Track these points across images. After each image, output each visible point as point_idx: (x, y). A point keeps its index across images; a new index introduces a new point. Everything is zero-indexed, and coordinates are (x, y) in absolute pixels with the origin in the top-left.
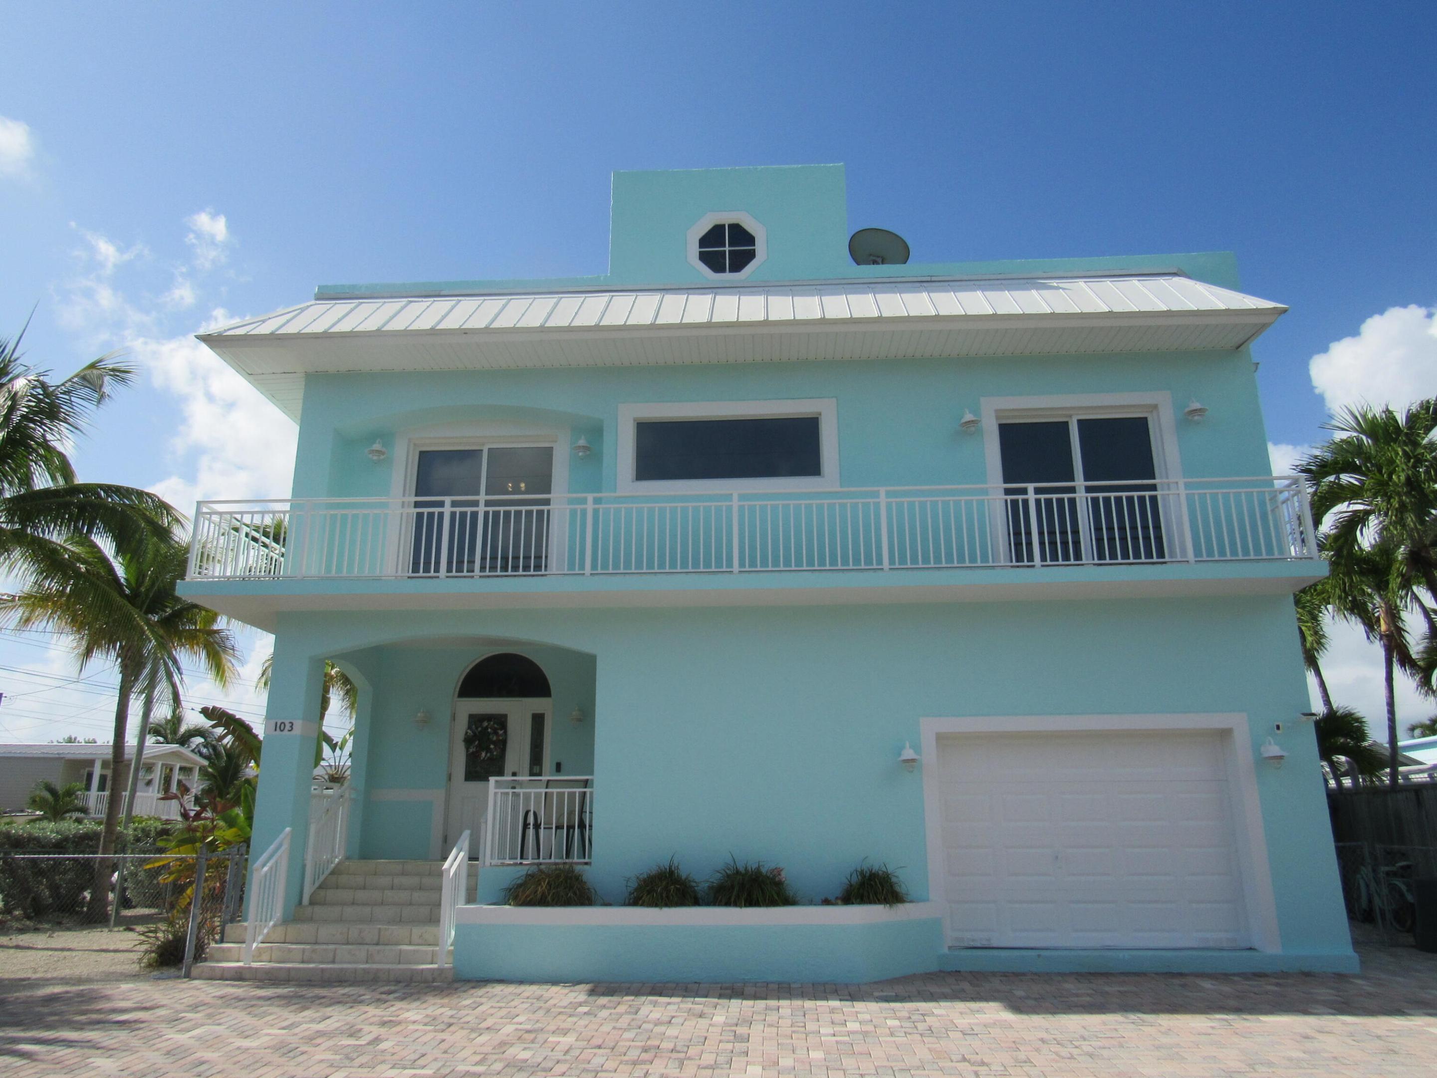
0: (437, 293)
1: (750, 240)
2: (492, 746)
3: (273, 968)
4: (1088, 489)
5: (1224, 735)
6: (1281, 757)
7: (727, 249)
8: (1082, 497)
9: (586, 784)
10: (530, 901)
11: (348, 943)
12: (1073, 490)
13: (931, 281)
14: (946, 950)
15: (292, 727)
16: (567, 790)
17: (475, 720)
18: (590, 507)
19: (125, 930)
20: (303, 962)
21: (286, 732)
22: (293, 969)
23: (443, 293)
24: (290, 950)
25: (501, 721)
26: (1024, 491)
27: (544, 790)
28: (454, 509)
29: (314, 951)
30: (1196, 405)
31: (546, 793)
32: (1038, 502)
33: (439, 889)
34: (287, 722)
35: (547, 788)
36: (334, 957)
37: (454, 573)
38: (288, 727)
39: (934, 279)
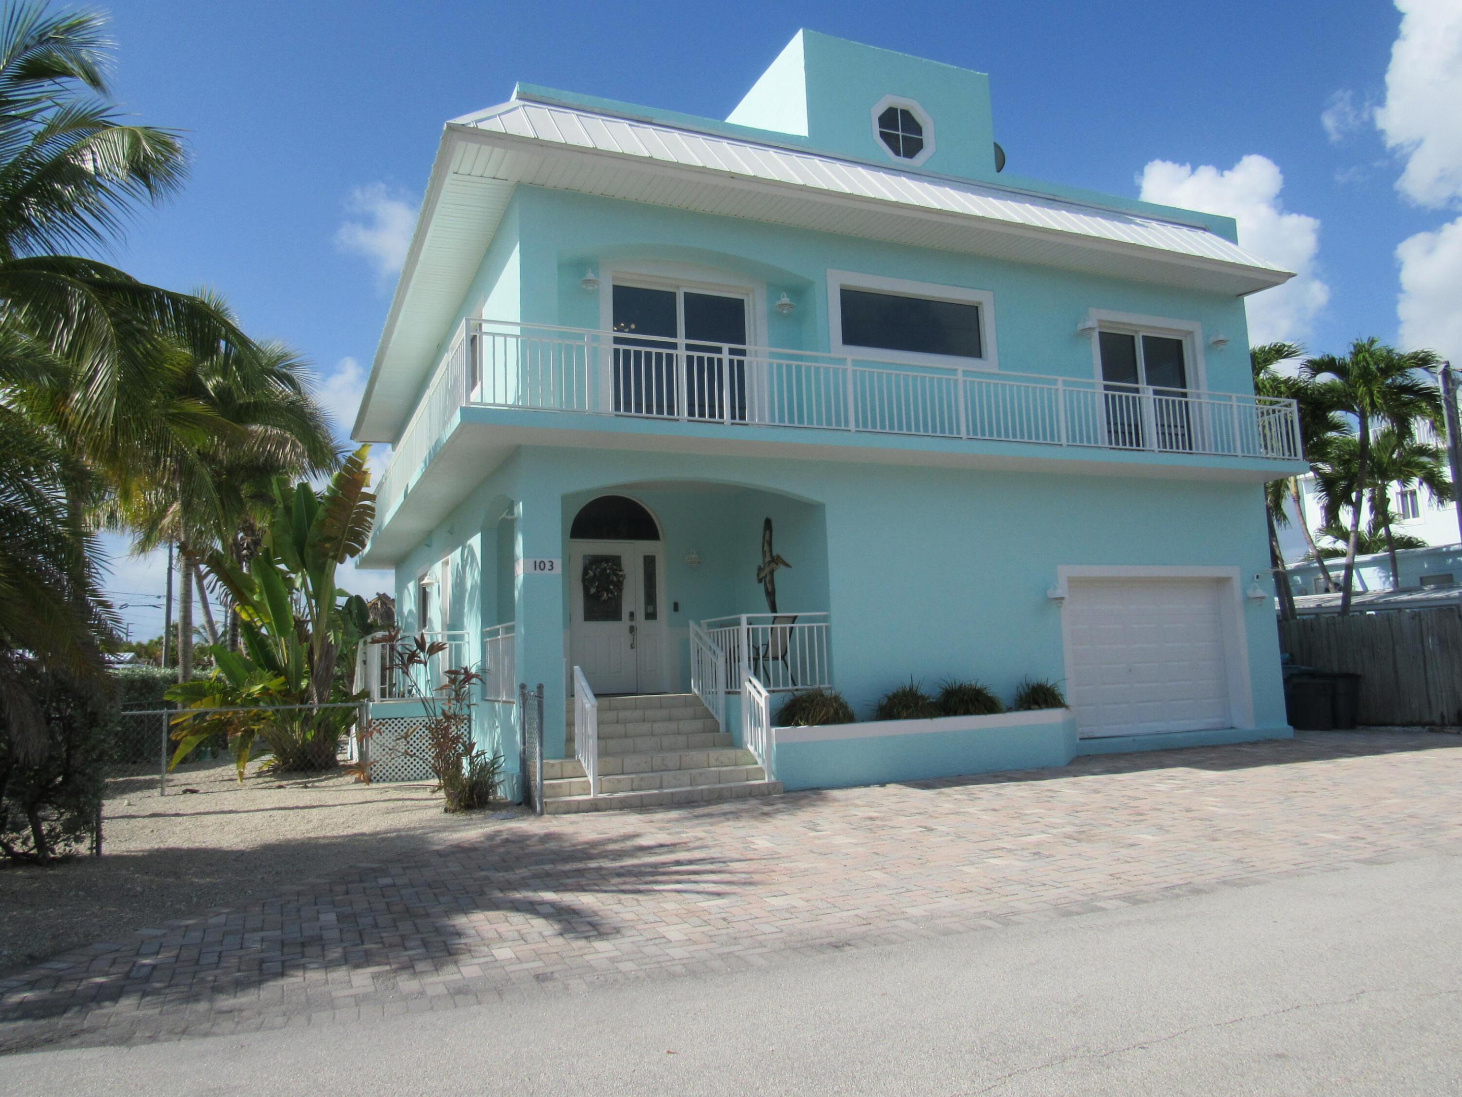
0: (649, 120)
1: (918, 130)
2: (612, 587)
7: (900, 133)
9: (825, 619)
11: (652, 772)
13: (1054, 200)
14: (1078, 741)
15: (552, 566)
20: (633, 790)
21: (546, 571)
23: (654, 121)
24: (619, 781)
25: (615, 561)
28: (732, 357)
29: (642, 779)
30: (1222, 337)
31: (772, 629)
34: (546, 561)
36: (661, 783)
37: (737, 421)
38: (548, 566)
39: (1057, 198)
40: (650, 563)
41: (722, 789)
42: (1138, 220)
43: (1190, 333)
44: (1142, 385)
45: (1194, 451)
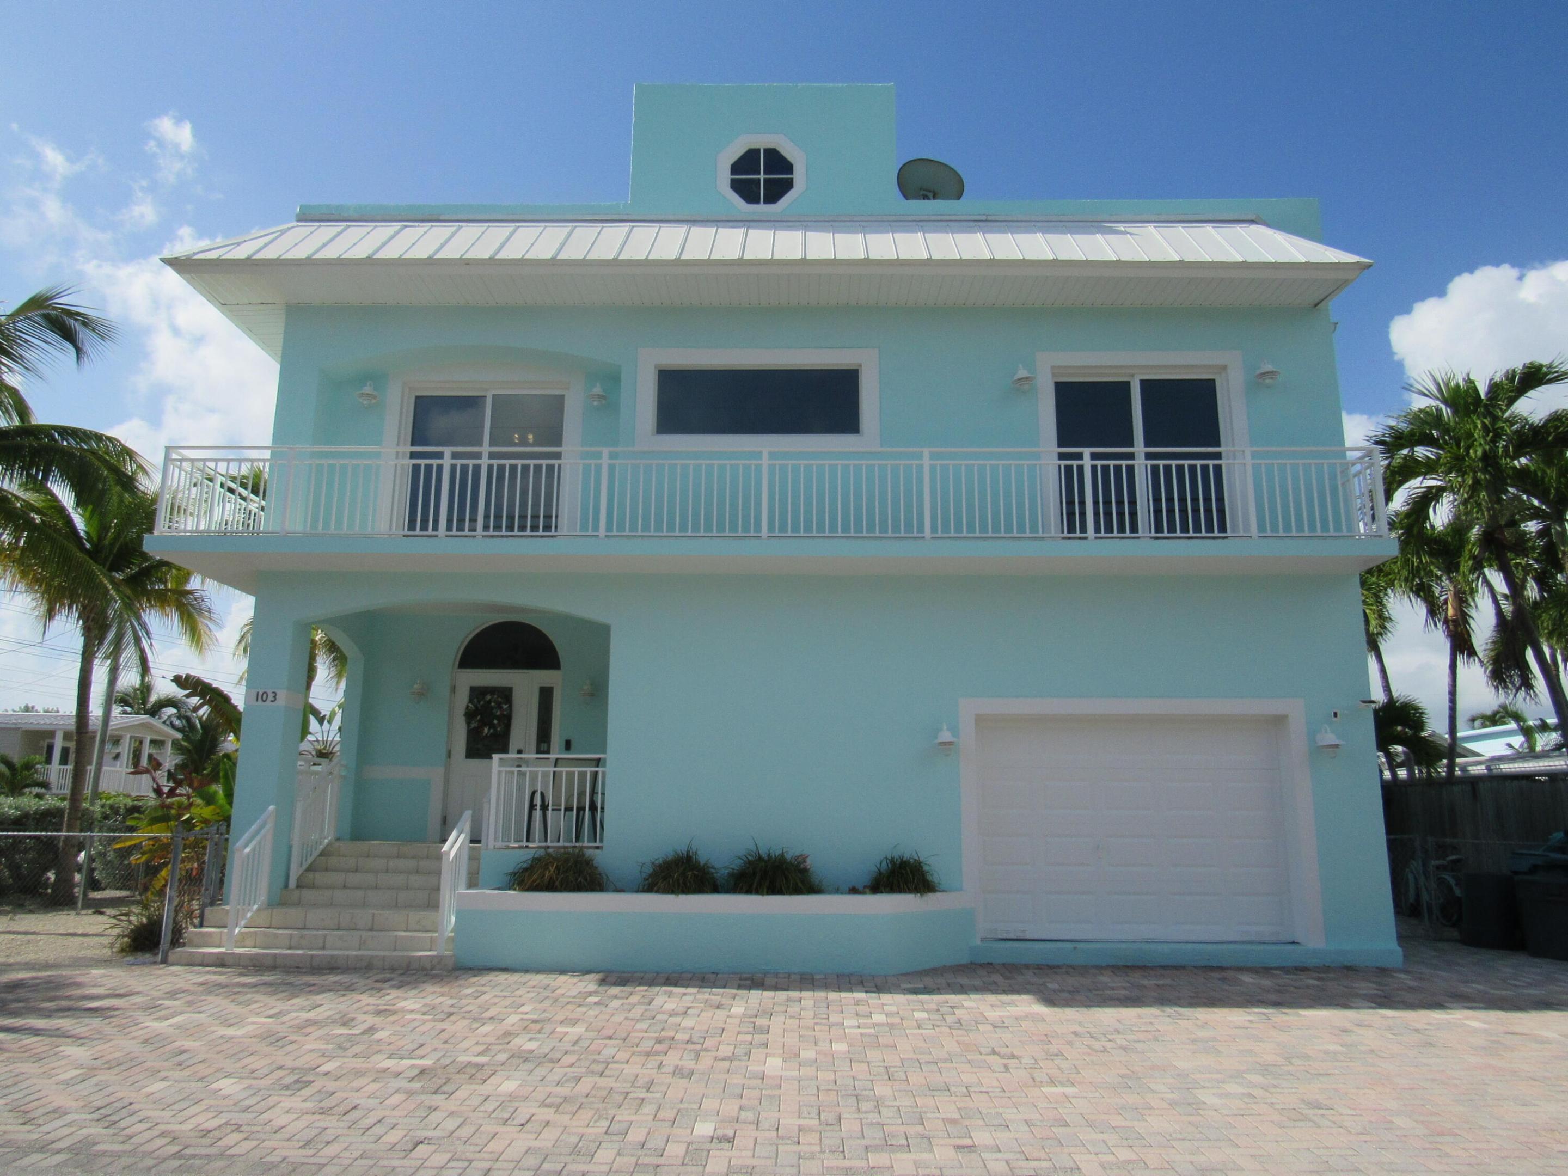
0: (435, 217)
1: (788, 167)
2: (495, 722)
3: (257, 954)
4: (1149, 456)
5: (1279, 721)
6: (1337, 746)
7: (762, 177)
8: (1141, 465)
9: (598, 762)
10: (537, 886)
12: (1131, 456)
13: (986, 221)
14: (978, 942)
15: (275, 697)
16: (577, 770)
17: (477, 693)
18: (605, 461)
19: (94, 913)
20: (290, 948)
21: (268, 703)
22: (280, 954)
23: (441, 218)
24: (276, 936)
25: (505, 694)
26: (1079, 456)
27: (552, 769)
28: (454, 461)
29: (302, 937)
30: (1269, 367)
31: (554, 772)
32: (1094, 468)
33: (439, 873)
34: (269, 692)
35: (555, 766)
36: (324, 943)
37: (454, 532)
38: (271, 697)
39: (990, 218)
40: (546, 695)
41: (372, 957)
42: (1121, 227)
43: (1224, 368)
44: (1139, 448)
45: (1229, 533)
